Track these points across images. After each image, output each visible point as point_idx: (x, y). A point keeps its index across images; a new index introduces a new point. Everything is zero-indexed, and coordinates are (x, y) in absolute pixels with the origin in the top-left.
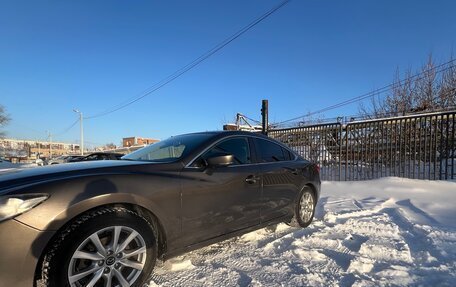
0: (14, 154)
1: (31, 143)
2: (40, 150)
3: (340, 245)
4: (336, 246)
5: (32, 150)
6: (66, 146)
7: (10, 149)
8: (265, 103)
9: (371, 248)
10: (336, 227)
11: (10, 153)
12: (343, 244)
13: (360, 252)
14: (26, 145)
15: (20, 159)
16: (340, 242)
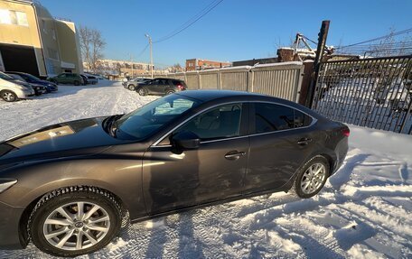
0: (110, 72)
1: (121, 63)
2: (126, 70)
3: (331, 235)
4: (323, 235)
5: (122, 70)
6: (145, 66)
7: (108, 69)
8: (325, 25)
9: (364, 253)
10: (347, 205)
11: (108, 71)
12: (334, 235)
13: (349, 252)
14: (118, 64)
15: (115, 77)
16: (332, 232)
